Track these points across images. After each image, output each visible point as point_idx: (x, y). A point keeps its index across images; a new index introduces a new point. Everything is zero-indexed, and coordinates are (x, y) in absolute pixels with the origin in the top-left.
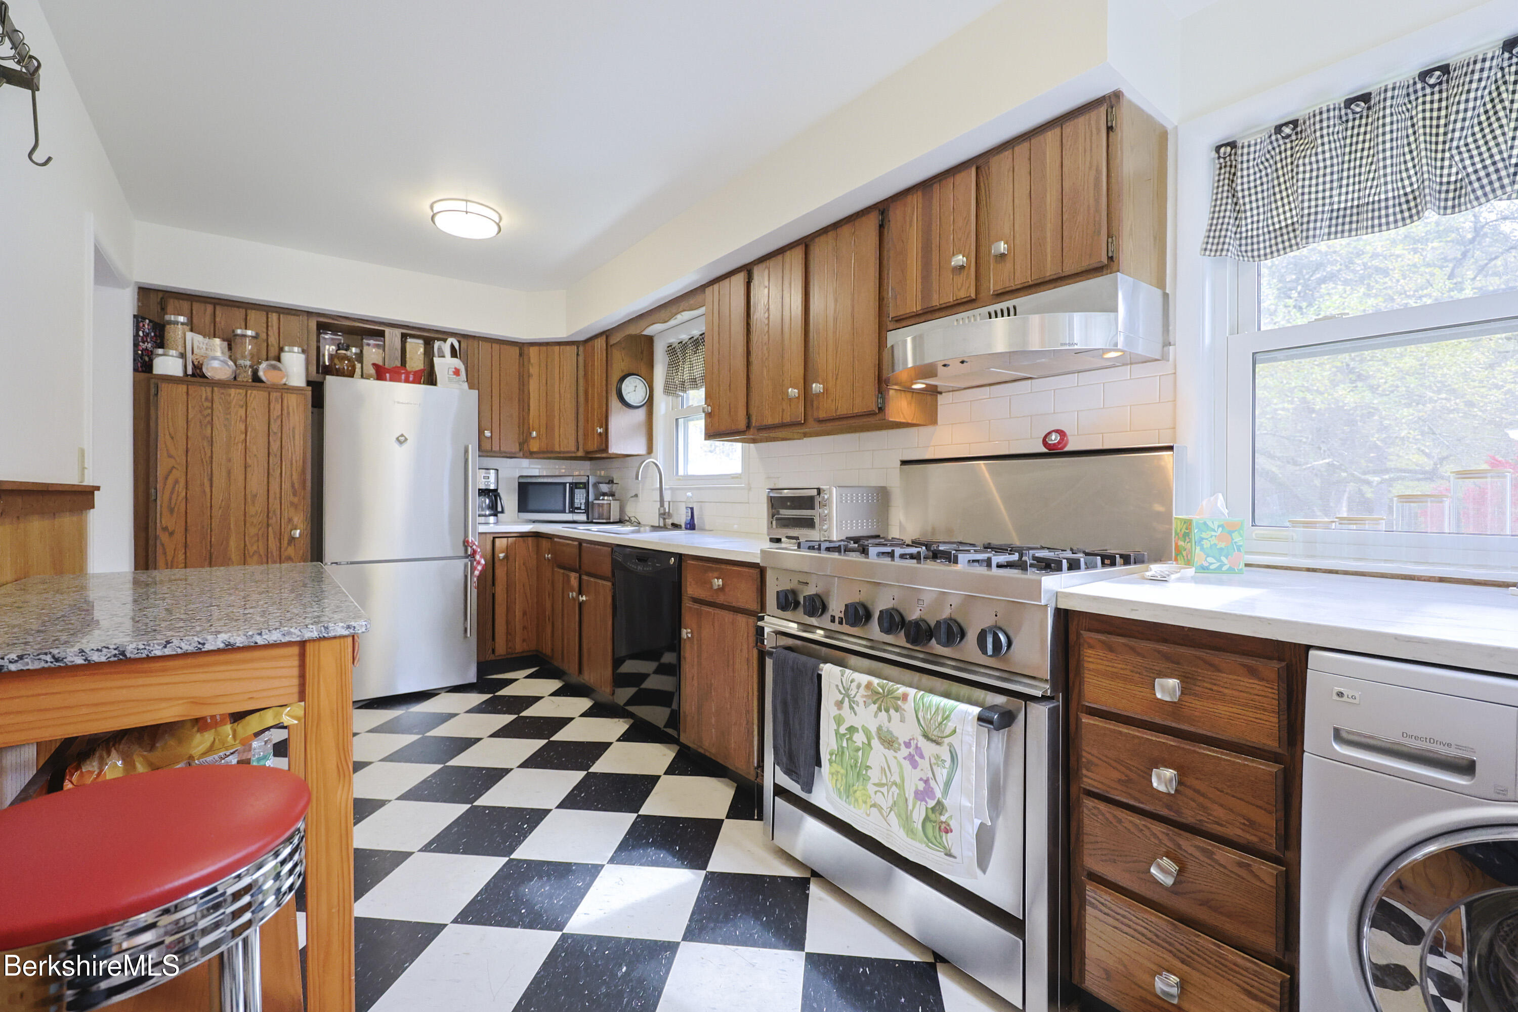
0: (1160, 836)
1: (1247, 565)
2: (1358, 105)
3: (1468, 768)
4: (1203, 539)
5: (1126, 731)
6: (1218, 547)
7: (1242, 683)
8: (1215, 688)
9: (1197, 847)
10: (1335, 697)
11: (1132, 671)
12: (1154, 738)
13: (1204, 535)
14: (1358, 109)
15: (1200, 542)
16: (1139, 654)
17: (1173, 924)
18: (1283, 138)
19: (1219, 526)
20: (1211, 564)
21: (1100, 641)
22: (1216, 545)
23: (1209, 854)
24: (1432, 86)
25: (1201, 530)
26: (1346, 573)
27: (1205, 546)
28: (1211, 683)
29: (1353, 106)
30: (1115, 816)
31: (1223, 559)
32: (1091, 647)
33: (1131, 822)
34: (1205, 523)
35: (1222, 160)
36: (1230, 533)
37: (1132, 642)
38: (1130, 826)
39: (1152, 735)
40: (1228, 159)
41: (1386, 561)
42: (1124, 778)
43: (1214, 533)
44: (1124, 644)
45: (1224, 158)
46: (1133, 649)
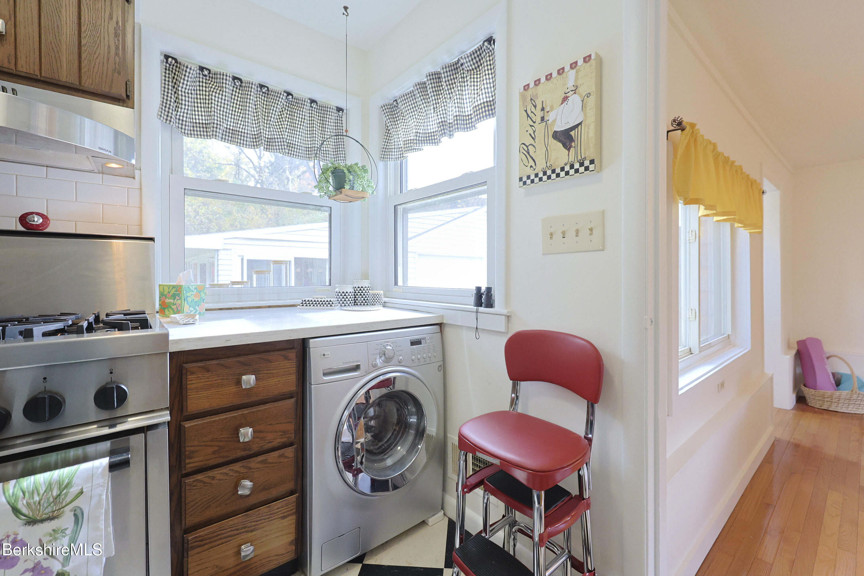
0: (239, 469)
1: (206, 310)
2: (238, 82)
3: (357, 368)
4: (187, 297)
5: (217, 419)
6: (195, 301)
7: (282, 365)
8: (269, 372)
9: (259, 462)
10: (322, 356)
11: (222, 379)
12: (235, 415)
13: (188, 294)
14: (237, 84)
15: (187, 298)
16: (227, 367)
17: (245, 515)
18: (203, 75)
19: (195, 289)
20: (191, 311)
21: (200, 367)
22: (193, 300)
23: (264, 462)
24: (263, 93)
25: (187, 292)
26: (236, 309)
27: (189, 301)
28: (267, 370)
29: (236, 81)
30: (209, 477)
31: (197, 307)
32: (192, 373)
33: (221, 473)
34: (189, 287)
35: (168, 65)
36: (200, 292)
37: (222, 361)
38: (221, 477)
39: (234, 413)
40: (171, 66)
41: (251, 301)
42: (216, 448)
43: (193, 293)
44: (217, 364)
45: (170, 65)
46: (222, 365)
